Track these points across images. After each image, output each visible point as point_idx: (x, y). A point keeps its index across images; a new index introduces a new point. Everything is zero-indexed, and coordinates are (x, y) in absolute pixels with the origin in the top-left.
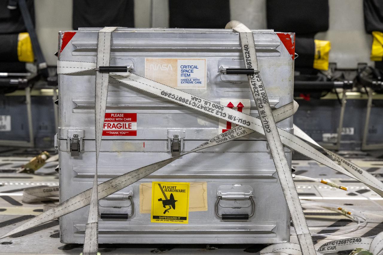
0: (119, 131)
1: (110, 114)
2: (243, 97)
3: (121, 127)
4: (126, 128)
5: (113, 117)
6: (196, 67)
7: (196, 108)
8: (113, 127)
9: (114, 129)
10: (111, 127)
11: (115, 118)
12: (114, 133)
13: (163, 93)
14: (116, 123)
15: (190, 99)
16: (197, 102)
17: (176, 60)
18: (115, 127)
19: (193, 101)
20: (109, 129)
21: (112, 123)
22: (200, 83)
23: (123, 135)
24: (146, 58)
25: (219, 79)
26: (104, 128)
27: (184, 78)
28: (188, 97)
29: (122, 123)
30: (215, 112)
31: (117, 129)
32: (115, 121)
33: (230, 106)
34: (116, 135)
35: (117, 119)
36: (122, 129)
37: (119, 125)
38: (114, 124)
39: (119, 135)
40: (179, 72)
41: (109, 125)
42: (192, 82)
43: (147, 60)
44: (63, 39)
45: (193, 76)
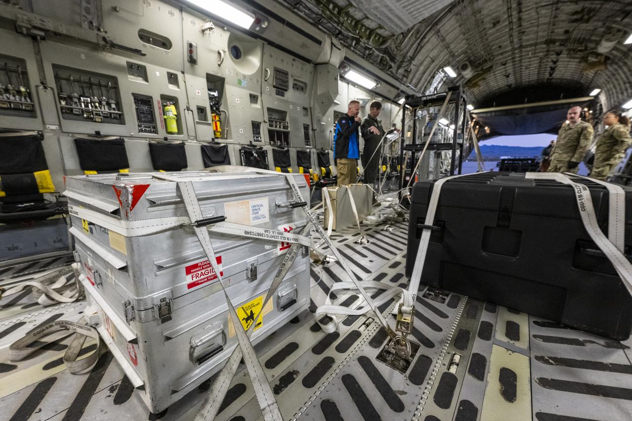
0: (207, 278)
1: (197, 264)
2: (289, 222)
3: (209, 272)
4: (213, 272)
5: (200, 266)
6: (262, 206)
7: (269, 239)
8: (201, 275)
9: (202, 277)
10: (199, 276)
11: (202, 266)
12: (203, 281)
13: (246, 232)
14: (203, 271)
15: (264, 233)
16: (268, 234)
17: (248, 202)
18: (203, 275)
19: (266, 233)
20: (198, 279)
21: (200, 272)
22: (265, 217)
23: (212, 279)
24: (225, 204)
25: (276, 212)
26: (193, 279)
27: (254, 216)
28: (262, 231)
29: (209, 269)
30: (280, 237)
31: (206, 276)
32: (203, 269)
33: (286, 230)
34: (205, 282)
35: (204, 267)
36: (210, 274)
37: (207, 271)
38: (202, 272)
39: (208, 280)
40: (251, 212)
41: (197, 275)
42: (260, 218)
43: (226, 205)
44: (133, 194)
45: (261, 213)
